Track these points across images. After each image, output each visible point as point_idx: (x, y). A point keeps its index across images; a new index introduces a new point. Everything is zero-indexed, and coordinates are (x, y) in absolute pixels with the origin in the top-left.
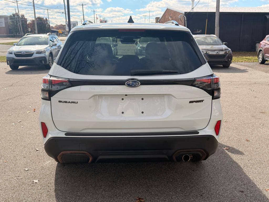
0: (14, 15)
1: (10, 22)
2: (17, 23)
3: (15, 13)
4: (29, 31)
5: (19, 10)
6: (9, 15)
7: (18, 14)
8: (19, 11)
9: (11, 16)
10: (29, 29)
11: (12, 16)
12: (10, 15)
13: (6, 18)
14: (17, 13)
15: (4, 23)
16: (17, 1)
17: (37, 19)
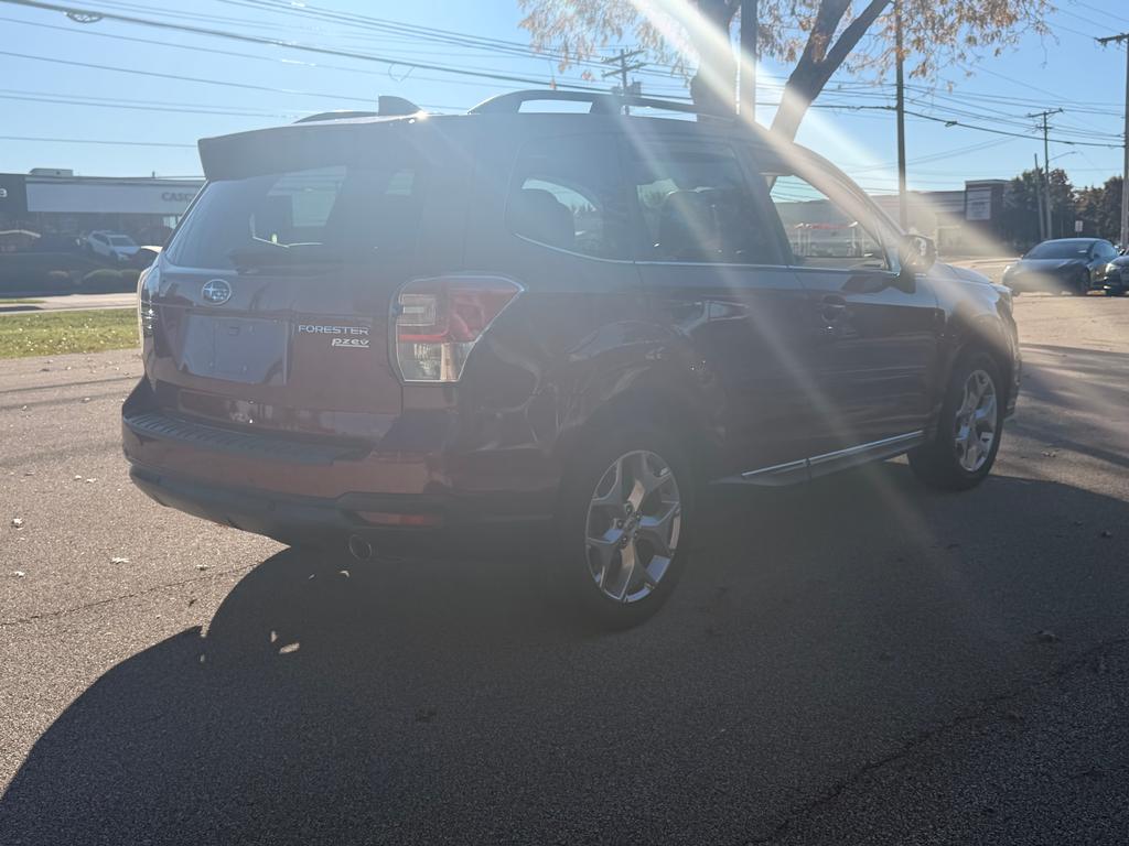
0: (1027, 176)
1: (1012, 204)
2: (1035, 204)
3: (1031, 168)
4: (1077, 230)
5: (1049, 158)
6: (1009, 179)
7: (1044, 172)
8: (1047, 162)
9: (1018, 179)
10: (1077, 222)
11: (1021, 178)
12: (1015, 177)
13: (996, 187)
14: (1042, 170)
15: (988, 206)
16: (1046, 128)
17: (1106, 184)
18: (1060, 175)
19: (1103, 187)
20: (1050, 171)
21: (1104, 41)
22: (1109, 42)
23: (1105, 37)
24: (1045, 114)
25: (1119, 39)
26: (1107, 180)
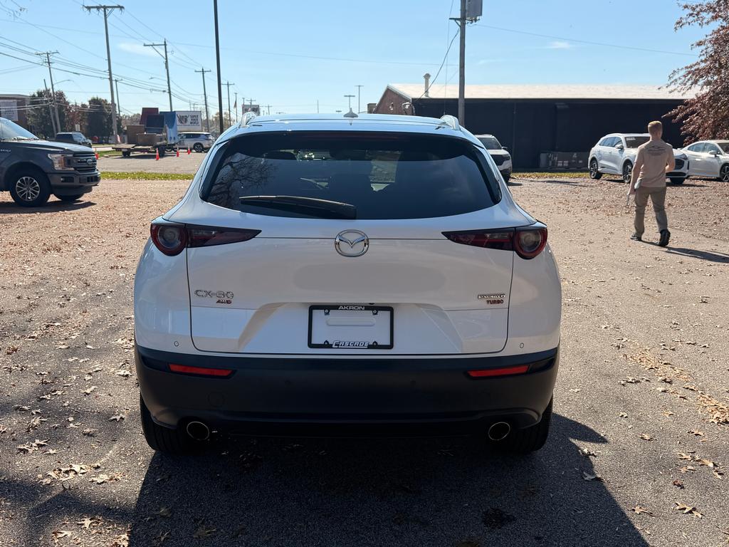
1: (32, 112)
4: (77, 130)
5: (54, 83)
8: (53, 85)
11: (37, 95)
13: (20, 100)
14: (49, 90)
15: (16, 112)
16: (49, 63)
17: (90, 102)
18: (61, 95)
19: (87, 104)
20: (55, 91)
21: (89, 8)
22: (92, 9)
23: (90, 6)
24: (48, 54)
25: (98, 8)
26: (90, 99)
